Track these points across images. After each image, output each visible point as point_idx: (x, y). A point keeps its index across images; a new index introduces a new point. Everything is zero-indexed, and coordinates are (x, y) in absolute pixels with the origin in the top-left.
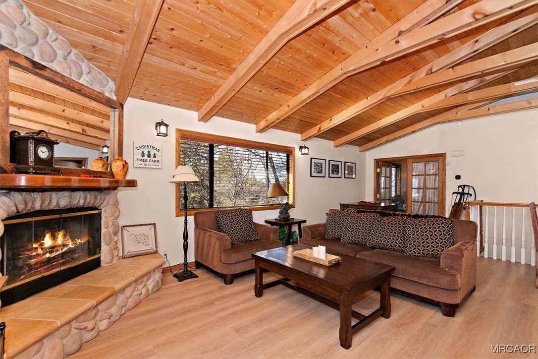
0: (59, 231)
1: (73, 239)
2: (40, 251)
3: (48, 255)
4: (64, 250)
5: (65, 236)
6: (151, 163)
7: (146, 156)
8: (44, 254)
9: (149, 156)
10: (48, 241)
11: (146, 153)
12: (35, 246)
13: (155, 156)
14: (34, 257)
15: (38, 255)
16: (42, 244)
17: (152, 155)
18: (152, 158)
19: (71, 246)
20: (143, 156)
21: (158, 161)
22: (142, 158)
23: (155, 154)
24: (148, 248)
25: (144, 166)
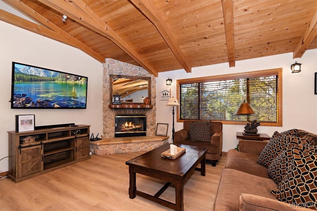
0: (130, 122)
1: (135, 125)
2: (124, 127)
3: (126, 129)
4: (131, 128)
5: (132, 124)
6: (166, 98)
7: (164, 95)
8: (125, 128)
9: (165, 95)
10: (126, 125)
11: (164, 94)
12: (123, 125)
13: (167, 95)
14: (122, 128)
15: (124, 128)
16: (125, 125)
17: (166, 94)
18: (166, 96)
19: (134, 127)
20: (163, 95)
21: (169, 97)
22: (163, 96)
23: (167, 94)
24: (164, 133)
25: (163, 99)
